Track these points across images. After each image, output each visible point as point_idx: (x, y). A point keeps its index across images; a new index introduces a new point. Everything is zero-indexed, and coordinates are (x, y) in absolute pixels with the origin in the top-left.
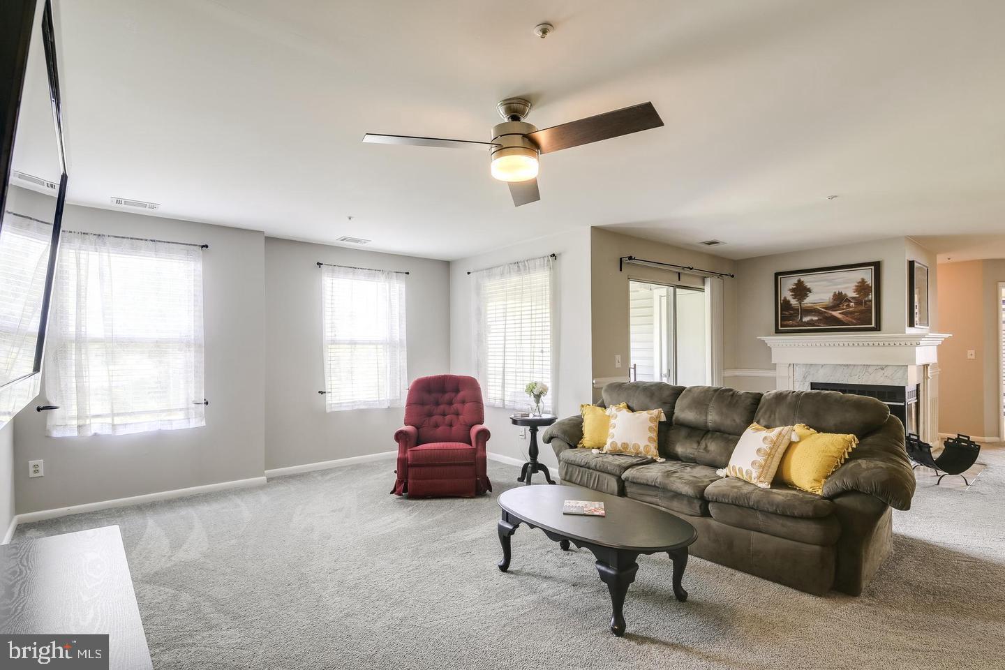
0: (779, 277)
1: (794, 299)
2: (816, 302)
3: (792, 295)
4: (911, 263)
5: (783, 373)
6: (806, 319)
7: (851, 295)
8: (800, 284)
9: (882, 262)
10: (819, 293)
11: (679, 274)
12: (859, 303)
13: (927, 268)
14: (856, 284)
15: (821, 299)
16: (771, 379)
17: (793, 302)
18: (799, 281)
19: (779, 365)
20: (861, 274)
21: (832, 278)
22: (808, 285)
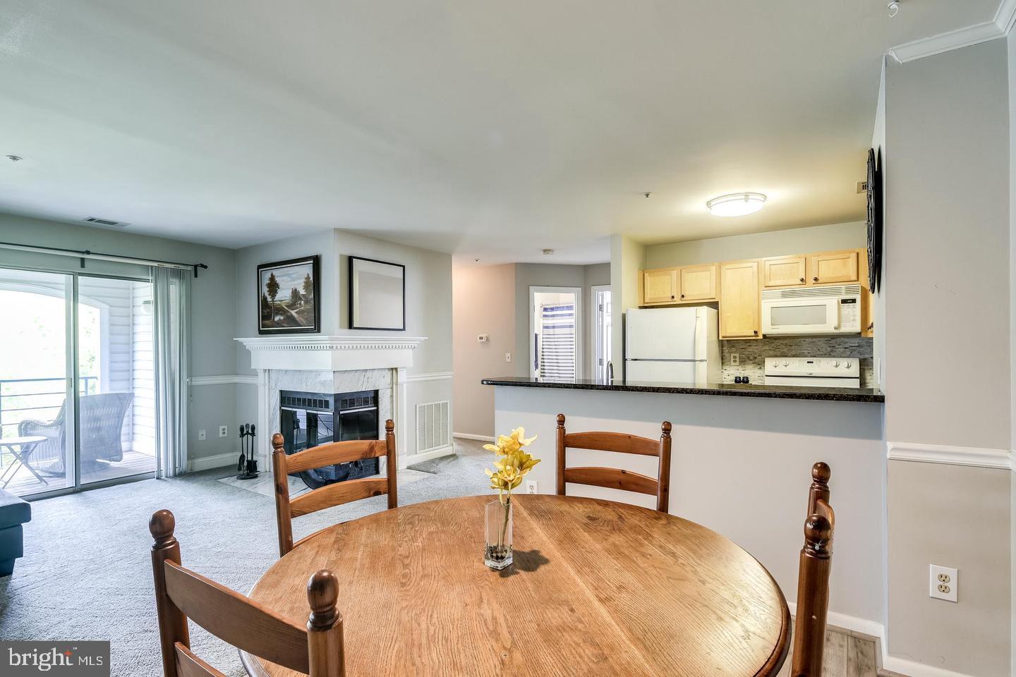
0: (260, 270)
1: (269, 295)
2: (282, 299)
3: (268, 291)
4: (350, 259)
5: (261, 379)
6: (277, 318)
7: (302, 292)
8: (272, 278)
9: (321, 256)
10: (283, 289)
11: (83, 260)
12: (306, 302)
13: (404, 267)
14: (304, 280)
15: (285, 297)
16: (255, 387)
17: (269, 299)
18: (272, 275)
19: (258, 371)
20: (307, 270)
21: (291, 272)
22: (278, 280)
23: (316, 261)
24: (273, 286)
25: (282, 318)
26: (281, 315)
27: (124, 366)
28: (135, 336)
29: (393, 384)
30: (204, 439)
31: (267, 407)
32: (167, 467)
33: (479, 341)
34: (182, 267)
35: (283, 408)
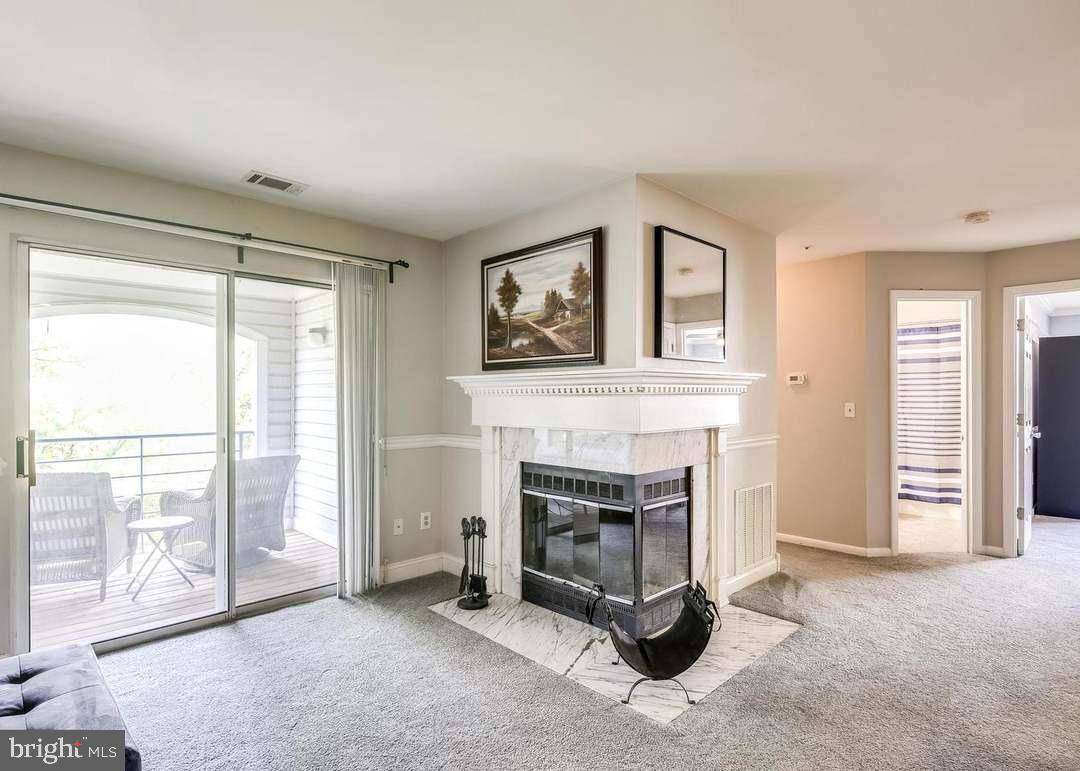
0: (486, 267)
1: (502, 306)
2: (526, 311)
3: (500, 300)
4: (658, 232)
5: (488, 443)
6: (516, 344)
7: (567, 294)
8: (508, 278)
9: (606, 228)
10: (530, 294)
11: (241, 250)
12: (577, 311)
13: (724, 250)
14: (572, 274)
15: (533, 306)
16: (477, 454)
17: (502, 312)
18: (507, 273)
19: (483, 429)
20: (580, 255)
21: (543, 265)
22: (518, 280)
23: (598, 237)
24: (510, 292)
25: (526, 342)
26: (524, 337)
27: (286, 417)
28: (298, 377)
29: (712, 454)
30: (401, 533)
31: (497, 488)
32: (354, 582)
33: (789, 382)
34: (375, 265)
35: (525, 491)
